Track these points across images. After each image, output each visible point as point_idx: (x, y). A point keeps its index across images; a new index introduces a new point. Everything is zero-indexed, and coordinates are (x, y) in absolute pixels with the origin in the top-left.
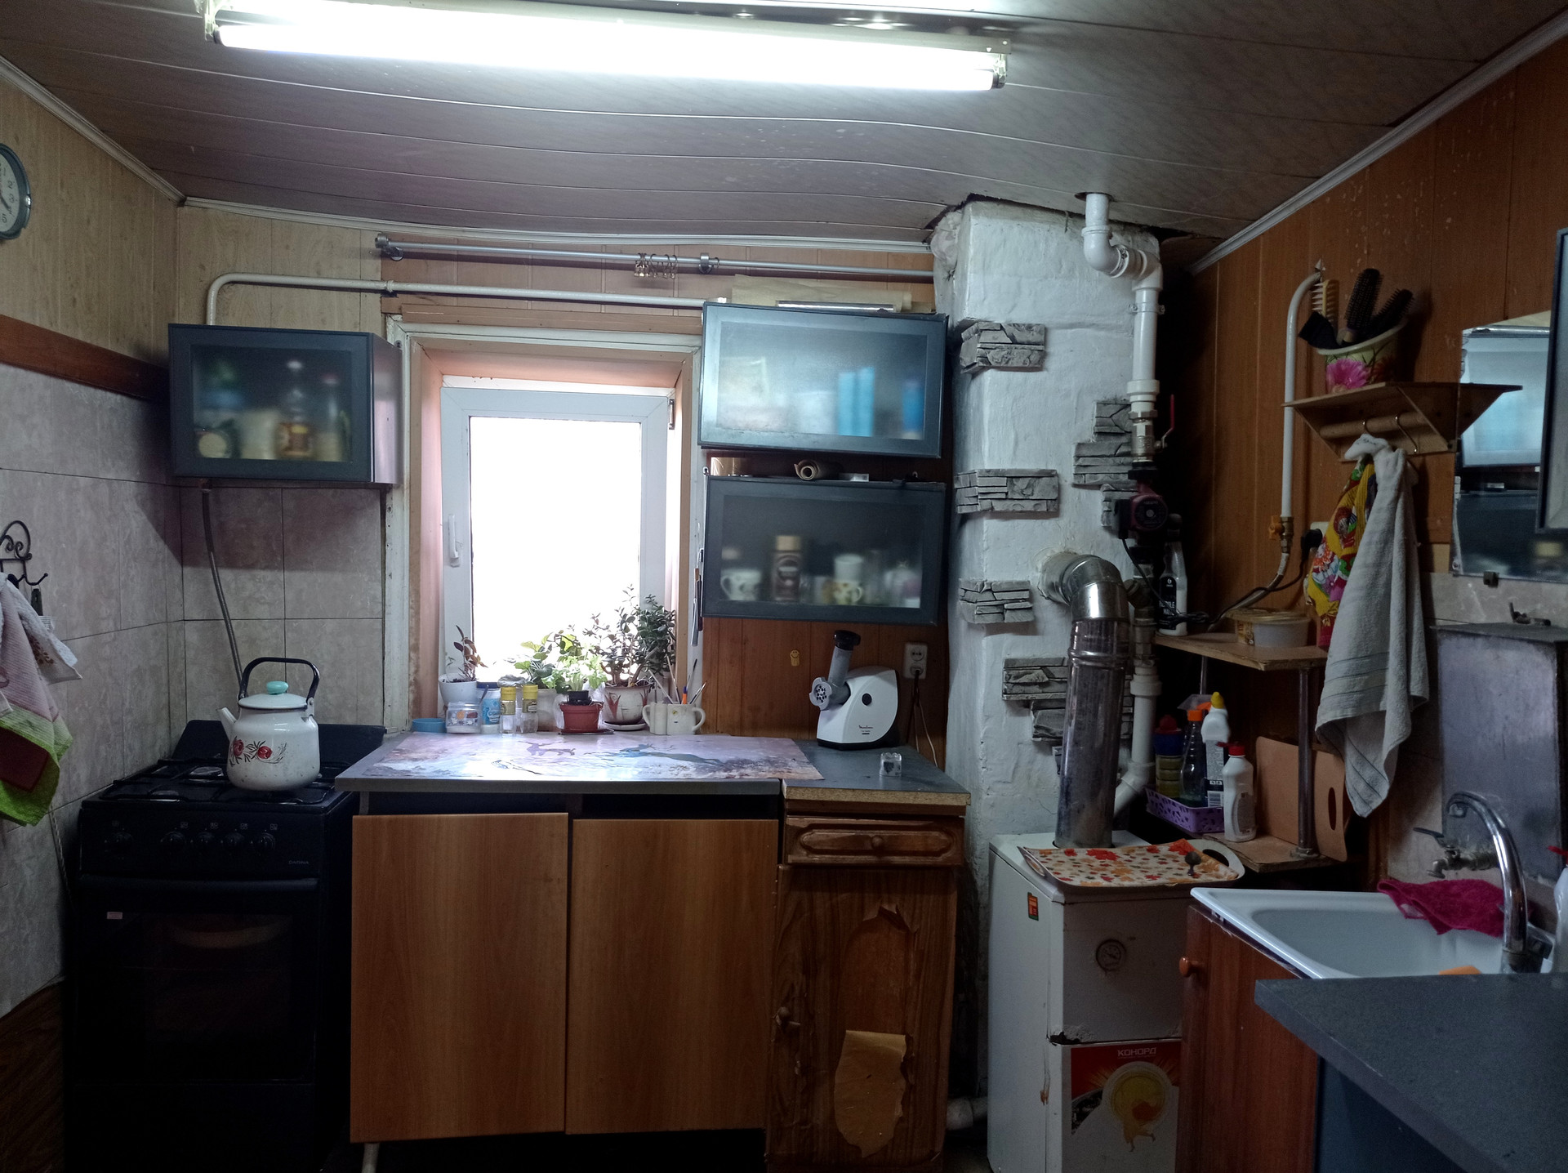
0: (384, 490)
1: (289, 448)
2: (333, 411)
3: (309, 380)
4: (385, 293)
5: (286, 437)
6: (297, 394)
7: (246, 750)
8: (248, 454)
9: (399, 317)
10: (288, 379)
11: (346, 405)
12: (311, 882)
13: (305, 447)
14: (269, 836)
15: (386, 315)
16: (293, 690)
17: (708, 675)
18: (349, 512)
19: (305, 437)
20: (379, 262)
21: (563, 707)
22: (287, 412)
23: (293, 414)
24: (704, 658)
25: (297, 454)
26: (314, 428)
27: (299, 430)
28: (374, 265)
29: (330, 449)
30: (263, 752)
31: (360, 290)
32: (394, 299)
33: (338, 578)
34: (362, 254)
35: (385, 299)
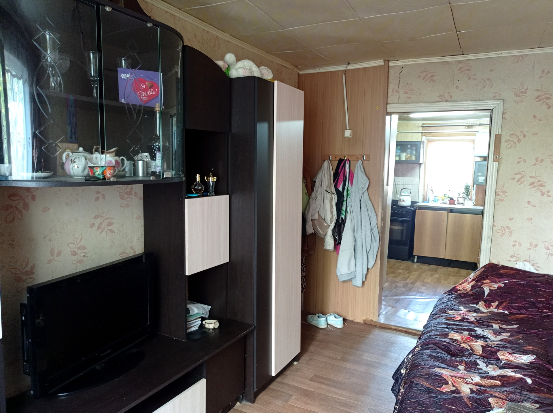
0: (420, 164)
1: (408, 158)
2: (414, 152)
3: (411, 148)
4: (422, 133)
5: (407, 157)
6: (409, 150)
7: (401, 201)
8: (401, 159)
9: (424, 136)
10: (408, 148)
11: (416, 151)
12: (410, 219)
13: (410, 158)
14: (404, 212)
15: (422, 136)
16: (407, 193)
17: (476, 196)
18: (414, 168)
19: (410, 157)
20: (421, 128)
21: (449, 200)
22: (407, 153)
23: (408, 153)
24: (476, 193)
25: (409, 159)
26: (411, 155)
27: (409, 156)
28: (421, 129)
29: (414, 158)
30: (404, 201)
31: (418, 133)
32: (424, 134)
33: (412, 178)
34: (419, 127)
35: (422, 134)
